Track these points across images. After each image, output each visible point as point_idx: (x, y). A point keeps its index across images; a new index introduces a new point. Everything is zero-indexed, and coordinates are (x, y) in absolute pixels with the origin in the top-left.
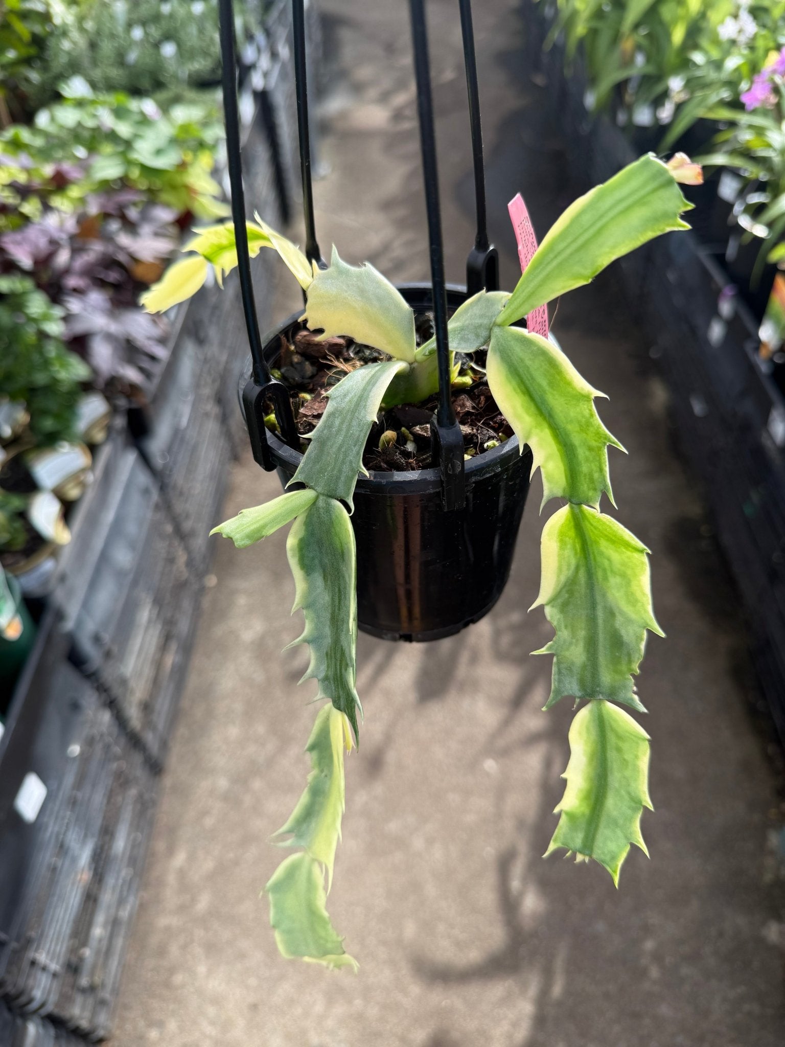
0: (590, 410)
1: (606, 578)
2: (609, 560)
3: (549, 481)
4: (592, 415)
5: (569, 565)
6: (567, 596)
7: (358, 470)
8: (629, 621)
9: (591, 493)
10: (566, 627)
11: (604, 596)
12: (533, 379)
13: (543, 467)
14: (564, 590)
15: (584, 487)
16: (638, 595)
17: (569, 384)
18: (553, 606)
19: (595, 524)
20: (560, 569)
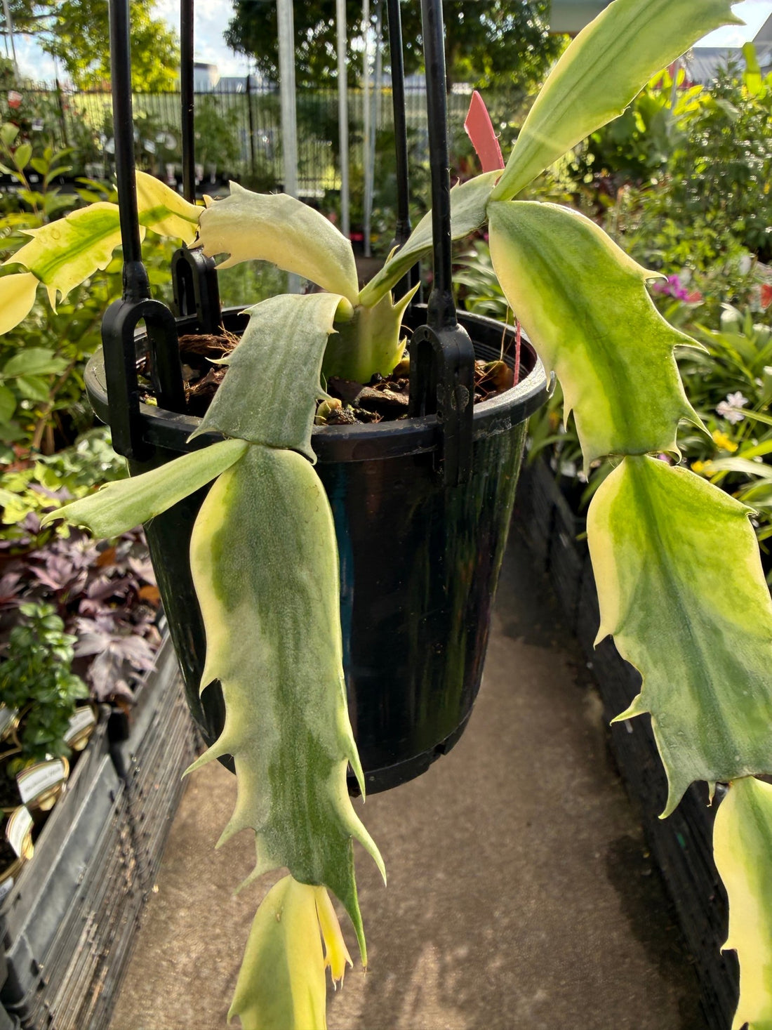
0: (644, 300)
1: (691, 576)
2: (691, 545)
3: (587, 434)
4: (647, 307)
5: (632, 568)
6: (642, 614)
7: (316, 398)
8: (744, 636)
9: (659, 431)
10: (655, 663)
11: (696, 604)
12: (561, 259)
13: (577, 411)
14: (636, 607)
15: (646, 426)
16: (747, 589)
17: (611, 262)
18: (627, 635)
19: (667, 485)
20: (621, 576)
